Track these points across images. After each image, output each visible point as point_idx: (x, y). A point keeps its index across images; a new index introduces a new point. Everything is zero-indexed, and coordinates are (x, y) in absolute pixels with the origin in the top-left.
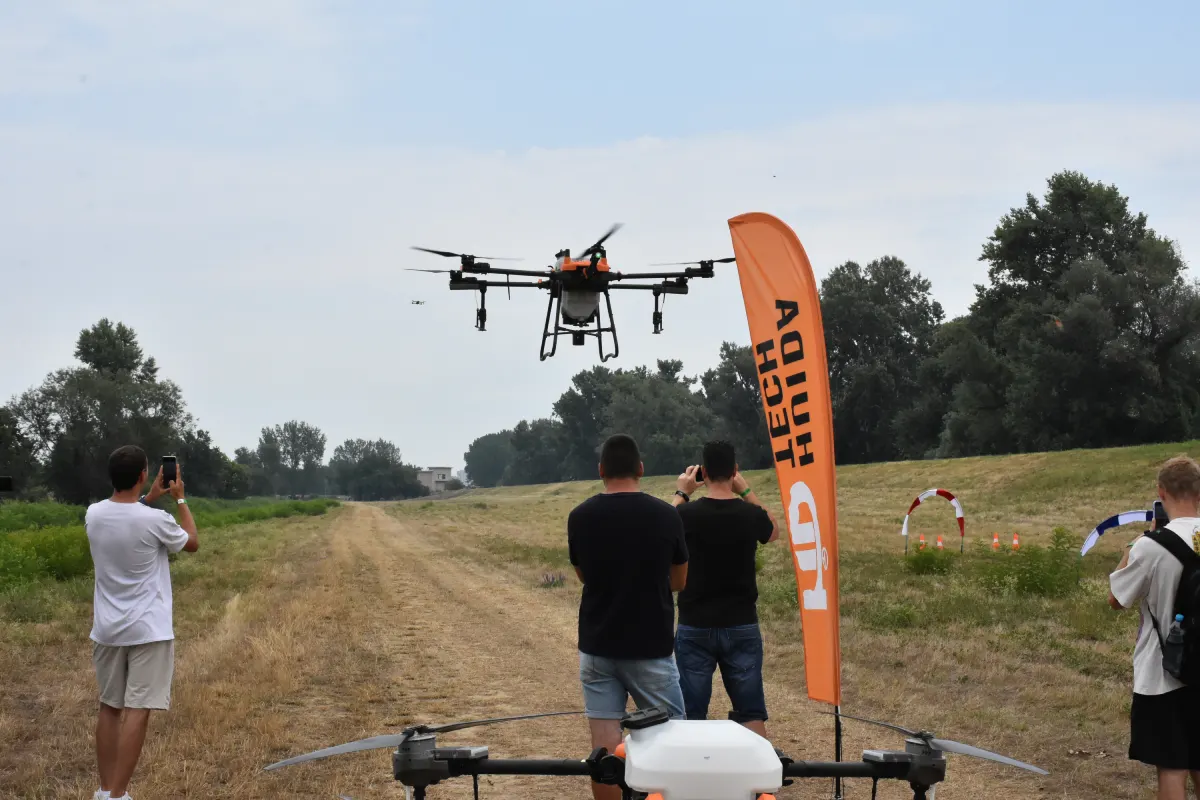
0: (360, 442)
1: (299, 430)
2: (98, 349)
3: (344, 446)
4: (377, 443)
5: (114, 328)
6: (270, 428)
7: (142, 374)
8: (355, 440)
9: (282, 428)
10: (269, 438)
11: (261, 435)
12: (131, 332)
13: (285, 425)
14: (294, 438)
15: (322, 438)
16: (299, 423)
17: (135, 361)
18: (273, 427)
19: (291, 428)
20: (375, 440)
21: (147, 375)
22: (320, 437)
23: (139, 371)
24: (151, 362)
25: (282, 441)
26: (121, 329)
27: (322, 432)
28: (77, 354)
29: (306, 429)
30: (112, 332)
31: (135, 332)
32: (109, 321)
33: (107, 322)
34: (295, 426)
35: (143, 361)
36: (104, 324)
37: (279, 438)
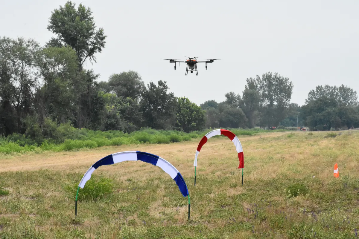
0: (327, 87)
1: (274, 79)
2: (63, 23)
3: (315, 90)
4: (340, 88)
5: (76, 8)
6: (253, 78)
7: (95, 41)
8: (323, 86)
9: (261, 78)
10: (251, 85)
11: (246, 83)
12: (89, 11)
13: (263, 76)
14: (270, 85)
15: (290, 85)
16: (273, 74)
17: (90, 32)
18: (254, 77)
19: (268, 78)
20: (338, 86)
21: (99, 42)
22: (288, 84)
23: (92, 39)
24: (101, 32)
25: (261, 88)
26: (82, 9)
27: (290, 81)
28: (49, 28)
29: (279, 79)
30: (74, 11)
31: (91, 11)
32: (73, 3)
33: (71, 4)
34: (270, 76)
35: (95, 31)
36: (69, 6)
37: (259, 85)
